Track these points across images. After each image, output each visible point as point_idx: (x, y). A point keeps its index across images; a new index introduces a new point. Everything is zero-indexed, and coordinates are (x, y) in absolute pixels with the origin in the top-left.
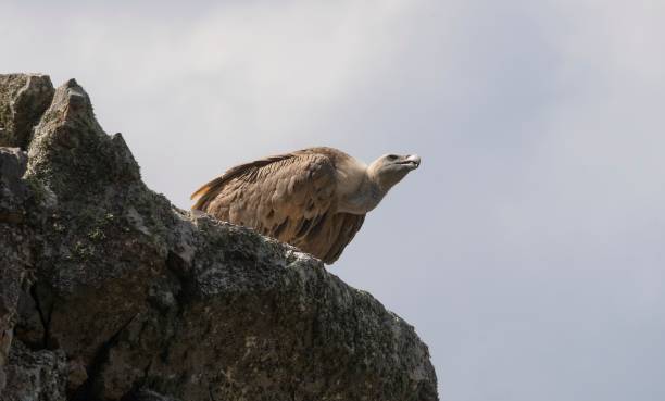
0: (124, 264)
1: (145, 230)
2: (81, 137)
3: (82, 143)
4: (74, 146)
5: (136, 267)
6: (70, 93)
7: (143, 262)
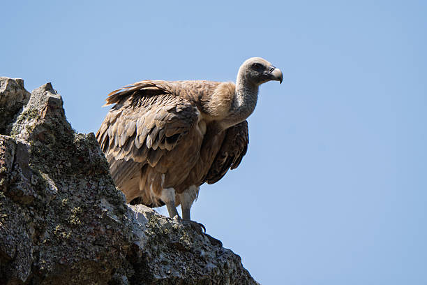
0: (97, 247)
1: (115, 218)
2: (57, 134)
3: (58, 140)
4: (50, 141)
5: (107, 250)
6: (48, 95)
7: (113, 247)
